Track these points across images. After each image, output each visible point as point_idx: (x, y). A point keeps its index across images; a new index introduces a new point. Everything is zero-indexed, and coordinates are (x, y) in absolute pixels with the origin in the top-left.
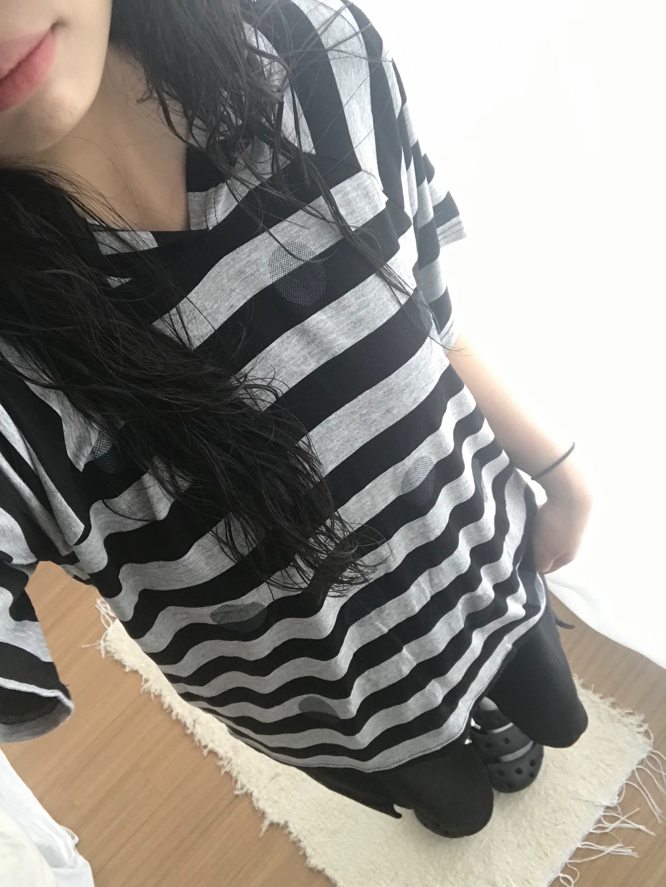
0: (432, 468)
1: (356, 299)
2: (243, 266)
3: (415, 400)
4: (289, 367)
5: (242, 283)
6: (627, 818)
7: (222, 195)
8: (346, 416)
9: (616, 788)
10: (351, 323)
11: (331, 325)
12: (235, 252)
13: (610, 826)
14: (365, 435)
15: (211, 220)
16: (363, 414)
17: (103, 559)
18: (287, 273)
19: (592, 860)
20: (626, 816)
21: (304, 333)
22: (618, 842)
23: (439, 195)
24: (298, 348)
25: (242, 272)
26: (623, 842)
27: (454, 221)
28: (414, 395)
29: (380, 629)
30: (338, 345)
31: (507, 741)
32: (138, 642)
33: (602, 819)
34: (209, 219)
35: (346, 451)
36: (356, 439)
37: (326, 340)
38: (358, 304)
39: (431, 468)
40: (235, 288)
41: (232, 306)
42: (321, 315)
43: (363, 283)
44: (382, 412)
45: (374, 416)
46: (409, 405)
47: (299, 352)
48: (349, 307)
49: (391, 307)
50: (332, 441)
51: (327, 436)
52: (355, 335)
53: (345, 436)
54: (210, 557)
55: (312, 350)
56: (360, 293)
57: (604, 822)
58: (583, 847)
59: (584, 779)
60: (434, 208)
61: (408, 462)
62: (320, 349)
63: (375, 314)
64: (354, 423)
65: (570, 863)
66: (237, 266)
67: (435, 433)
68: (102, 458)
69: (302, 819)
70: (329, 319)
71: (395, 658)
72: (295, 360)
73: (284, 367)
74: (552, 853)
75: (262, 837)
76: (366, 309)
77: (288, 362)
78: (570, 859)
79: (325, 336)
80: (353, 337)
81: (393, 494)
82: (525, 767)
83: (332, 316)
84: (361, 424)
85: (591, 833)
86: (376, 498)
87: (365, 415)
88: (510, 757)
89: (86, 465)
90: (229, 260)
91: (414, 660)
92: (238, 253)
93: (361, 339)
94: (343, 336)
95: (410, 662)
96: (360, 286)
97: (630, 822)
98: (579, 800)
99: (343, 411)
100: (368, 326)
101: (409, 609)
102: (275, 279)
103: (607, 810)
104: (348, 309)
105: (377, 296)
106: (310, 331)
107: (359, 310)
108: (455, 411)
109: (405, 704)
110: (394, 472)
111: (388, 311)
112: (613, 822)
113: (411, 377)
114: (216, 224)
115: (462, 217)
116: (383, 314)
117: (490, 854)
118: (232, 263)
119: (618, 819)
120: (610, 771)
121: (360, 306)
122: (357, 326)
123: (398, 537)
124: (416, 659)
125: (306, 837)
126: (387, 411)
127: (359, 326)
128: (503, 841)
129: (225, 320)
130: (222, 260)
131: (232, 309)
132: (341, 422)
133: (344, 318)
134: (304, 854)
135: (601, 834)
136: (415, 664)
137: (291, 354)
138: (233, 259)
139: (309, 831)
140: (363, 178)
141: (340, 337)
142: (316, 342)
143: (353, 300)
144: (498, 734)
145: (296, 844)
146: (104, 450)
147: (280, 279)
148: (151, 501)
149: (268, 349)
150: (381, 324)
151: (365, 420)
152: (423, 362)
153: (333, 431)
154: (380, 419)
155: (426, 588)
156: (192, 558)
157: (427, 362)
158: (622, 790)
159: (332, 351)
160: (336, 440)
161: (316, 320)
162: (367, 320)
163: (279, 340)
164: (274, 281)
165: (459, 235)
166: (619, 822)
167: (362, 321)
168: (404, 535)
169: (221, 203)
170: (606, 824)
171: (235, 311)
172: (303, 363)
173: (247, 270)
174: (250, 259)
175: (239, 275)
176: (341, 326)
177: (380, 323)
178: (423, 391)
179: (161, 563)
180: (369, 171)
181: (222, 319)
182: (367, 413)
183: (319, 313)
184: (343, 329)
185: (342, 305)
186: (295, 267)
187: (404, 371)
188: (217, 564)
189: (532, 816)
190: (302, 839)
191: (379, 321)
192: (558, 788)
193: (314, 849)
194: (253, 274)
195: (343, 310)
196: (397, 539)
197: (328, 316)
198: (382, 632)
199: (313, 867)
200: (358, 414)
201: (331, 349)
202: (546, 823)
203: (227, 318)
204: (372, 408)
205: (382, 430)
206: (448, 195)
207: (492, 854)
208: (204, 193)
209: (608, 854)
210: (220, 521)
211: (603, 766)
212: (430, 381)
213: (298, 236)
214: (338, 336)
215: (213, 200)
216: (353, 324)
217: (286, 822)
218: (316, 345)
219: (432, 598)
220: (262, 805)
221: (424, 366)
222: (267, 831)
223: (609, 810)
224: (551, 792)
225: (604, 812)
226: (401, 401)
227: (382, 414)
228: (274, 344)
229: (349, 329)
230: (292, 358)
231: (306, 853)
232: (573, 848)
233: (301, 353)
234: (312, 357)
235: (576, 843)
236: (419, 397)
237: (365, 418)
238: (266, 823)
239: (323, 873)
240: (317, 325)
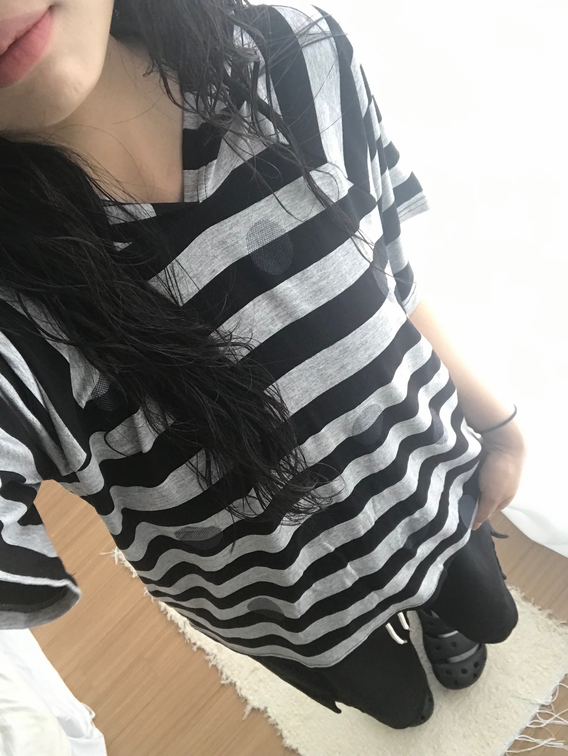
0: (381, 414)
1: (318, 271)
2: (225, 238)
3: (370, 356)
4: (260, 327)
5: (224, 251)
6: (560, 716)
7: (211, 173)
8: (306, 370)
9: (551, 689)
10: (312, 291)
11: (295, 292)
12: (219, 224)
13: (545, 722)
14: (321, 387)
15: (201, 194)
16: (320, 369)
17: (101, 482)
18: (261, 246)
19: (529, 751)
20: (559, 714)
21: (272, 299)
22: (551, 736)
23: (403, 175)
24: (267, 310)
25: (224, 242)
26: (555, 736)
27: (418, 196)
28: (369, 352)
29: (327, 549)
30: (301, 310)
31: (454, 644)
32: (124, 552)
33: (538, 715)
34: (200, 193)
35: (305, 399)
36: (314, 390)
37: (290, 306)
38: (319, 276)
39: (379, 414)
40: (217, 256)
41: (214, 271)
42: (287, 284)
43: (324, 258)
44: (337, 368)
45: (330, 371)
46: (363, 361)
47: (268, 314)
48: (312, 278)
49: (349, 278)
50: (293, 390)
51: (289, 387)
52: (315, 302)
53: (305, 387)
54: (181, 486)
55: (279, 313)
56: (321, 267)
57: (539, 718)
58: (519, 739)
59: (523, 680)
60: (395, 190)
61: (359, 410)
62: (285, 312)
63: (334, 285)
64: (312, 376)
65: (508, 753)
66: (220, 236)
67: (387, 385)
68: (101, 398)
69: (279, 706)
70: (294, 288)
71: (340, 572)
72: (264, 320)
73: (256, 326)
74: (493, 743)
75: (245, 720)
76: (326, 280)
77: (259, 322)
78: (508, 750)
79: (290, 302)
80: (314, 303)
81: (343, 435)
82: (470, 667)
83: (297, 285)
84: (318, 378)
85: (527, 727)
86: (330, 440)
87: (322, 370)
88: (457, 659)
89: (87, 403)
90: (214, 230)
91: (357, 574)
92: (222, 226)
93: (321, 305)
94: (305, 302)
95: (353, 576)
96: (322, 260)
97: (562, 719)
98: (518, 698)
99: (304, 366)
100: (328, 294)
101: (355, 532)
102: (251, 251)
103: (542, 708)
104: (311, 280)
105: (336, 269)
106: (277, 297)
107: (320, 281)
108: (410, 364)
109: (346, 610)
110: (346, 418)
111: (346, 282)
112: (547, 719)
113: (368, 336)
114: (206, 198)
115: (424, 193)
116: (341, 284)
117: (439, 742)
118: (216, 233)
119: (551, 716)
120: (546, 674)
121: (321, 278)
122: (318, 294)
123: (347, 472)
124: (359, 573)
125: (282, 721)
126: (342, 367)
127: (320, 294)
128: (451, 731)
129: (208, 282)
130: (208, 230)
131: (213, 273)
132: (301, 375)
133: (307, 287)
134: (281, 735)
135: (536, 728)
136: (357, 578)
137: (261, 315)
138: (217, 230)
139: (285, 716)
140: (328, 169)
141: (303, 304)
142: (283, 306)
143: (315, 272)
144: (447, 638)
145: (274, 726)
146: (103, 391)
147: (255, 251)
148: (139, 435)
149: (242, 310)
150: (340, 292)
151: (322, 375)
152: (381, 322)
153: (295, 383)
154: (335, 374)
155: (371, 515)
156: (167, 487)
157: (384, 321)
158: (556, 691)
159: (295, 315)
160: (296, 390)
161: (283, 288)
162: (327, 289)
163: (251, 303)
164: (250, 253)
165: (423, 208)
166: (553, 718)
167: (322, 291)
168: (352, 469)
169: (211, 180)
170: (542, 720)
171: (216, 275)
172: (271, 324)
173: (228, 241)
174: (231, 231)
175: (221, 245)
176: (304, 294)
177: (338, 292)
178: (379, 347)
179: (141, 488)
180: (334, 163)
181: (206, 281)
182: (325, 369)
183: (286, 282)
184: (305, 297)
185: (306, 276)
186: (268, 242)
187: (360, 331)
188: (186, 493)
189: (476, 711)
190: (279, 723)
191: (338, 291)
192: (500, 687)
193: (289, 731)
194: (233, 245)
195: (306, 280)
196: (346, 473)
197: (293, 284)
198: (330, 551)
199: (288, 747)
200: (316, 369)
201: (295, 313)
202: (488, 717)
203: (210, 281)
204: (328, 364)
205: (336, 383)
206: (412, 175)
207: (441, 742)
208: (196, 171)
209: (542, 746)
210: (194, 456)
211: (540, 669)
212: (387, 337)
213: (272, 216)
214: (301, 302)
215: (204, 178)
216: (314, 293)
217: (266, 708)
218: (282, 309)
219: (376, 522)
220: (244, 693)
221: (382, 325)
222: (249, 716)
223: (544, 708)
224: (494, 691)
225: (539, 710)
226: (355, 358)
227: (337, 370)
228: (247, 306)
229: (311, 297)
230: (262, 319)
231: (283, 735)
232: (512, 740)
233: (269, 315)
234: (280, 318)
235: (514, 736)
236: (374, 353)
237: (322, 373)
238: (249, 708)
239: (296, 752)
240: (284, 292)
